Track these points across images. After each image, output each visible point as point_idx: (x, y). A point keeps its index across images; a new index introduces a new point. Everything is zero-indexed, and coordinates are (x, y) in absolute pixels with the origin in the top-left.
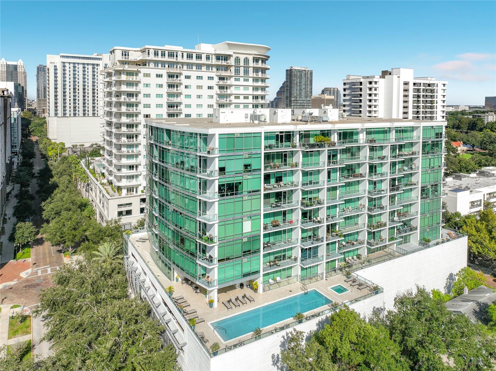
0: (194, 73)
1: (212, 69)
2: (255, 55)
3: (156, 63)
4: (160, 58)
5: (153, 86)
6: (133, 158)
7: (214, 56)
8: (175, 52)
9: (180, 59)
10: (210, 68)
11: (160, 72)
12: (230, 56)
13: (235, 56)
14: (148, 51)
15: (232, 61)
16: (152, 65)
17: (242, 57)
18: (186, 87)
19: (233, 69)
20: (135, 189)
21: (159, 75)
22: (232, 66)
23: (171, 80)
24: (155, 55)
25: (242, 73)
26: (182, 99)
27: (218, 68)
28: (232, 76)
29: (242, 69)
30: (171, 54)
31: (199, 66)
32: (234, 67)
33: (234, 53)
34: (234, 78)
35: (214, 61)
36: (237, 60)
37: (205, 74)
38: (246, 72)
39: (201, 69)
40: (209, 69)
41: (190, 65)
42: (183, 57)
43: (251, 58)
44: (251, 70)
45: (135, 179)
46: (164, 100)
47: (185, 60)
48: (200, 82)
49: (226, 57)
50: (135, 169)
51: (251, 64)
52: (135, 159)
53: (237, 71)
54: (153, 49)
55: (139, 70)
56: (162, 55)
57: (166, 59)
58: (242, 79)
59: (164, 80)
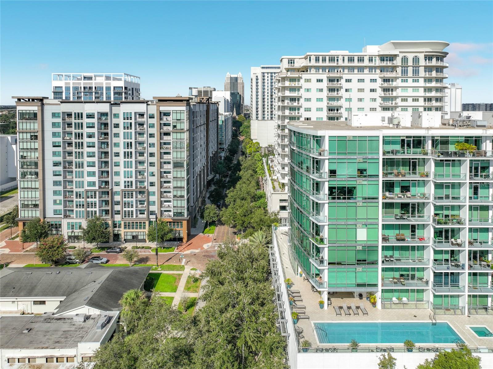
0: (355, 77)
1: (375, 72)
2: (426, 52)
3: (317, 68)
4: (321, 64)
5: (314, 90)
7: (377, 57)
8: (336, 57)
9: (341, 63)
10: (374, 70)
11: (320, 77)
12: (396, 56)
13: (401, 55)
14: (310, 57)
15: (398, 62)
16: (313, 71)
17: (410, 57)
18: (347, 90)
19: (399, 70)
21: (320, 80)
22: (398, 66)
23: (331, 85)
24: (316, 61)
25: (410, 73)
26: (342, 102)
27: (383, 69)
28: (398, 78)
29: (410, 70)
30: (332, 59)
31: (361, 69)
32: (400, 67)
33: (400, 52)
34: (400, 79)
35: (378, 63)
36: (405, 59)
37: (367, 76)
38: (416, 72)
39: (363, 71)
40: (372, 72)
41: (351, 69)
42: (343, 60)
43: (421, 56)
44: (422, 69)
46: (324, 104)
47: (346, 63)
48: (361, 85)
49: (392, 58)
51: (422, 62)
53: (405, 72)
54: (315, 55)
55: (300, 76)
56: (323, 61)
57: (327, 64)
58: (410, 80)
59: (324, 85)
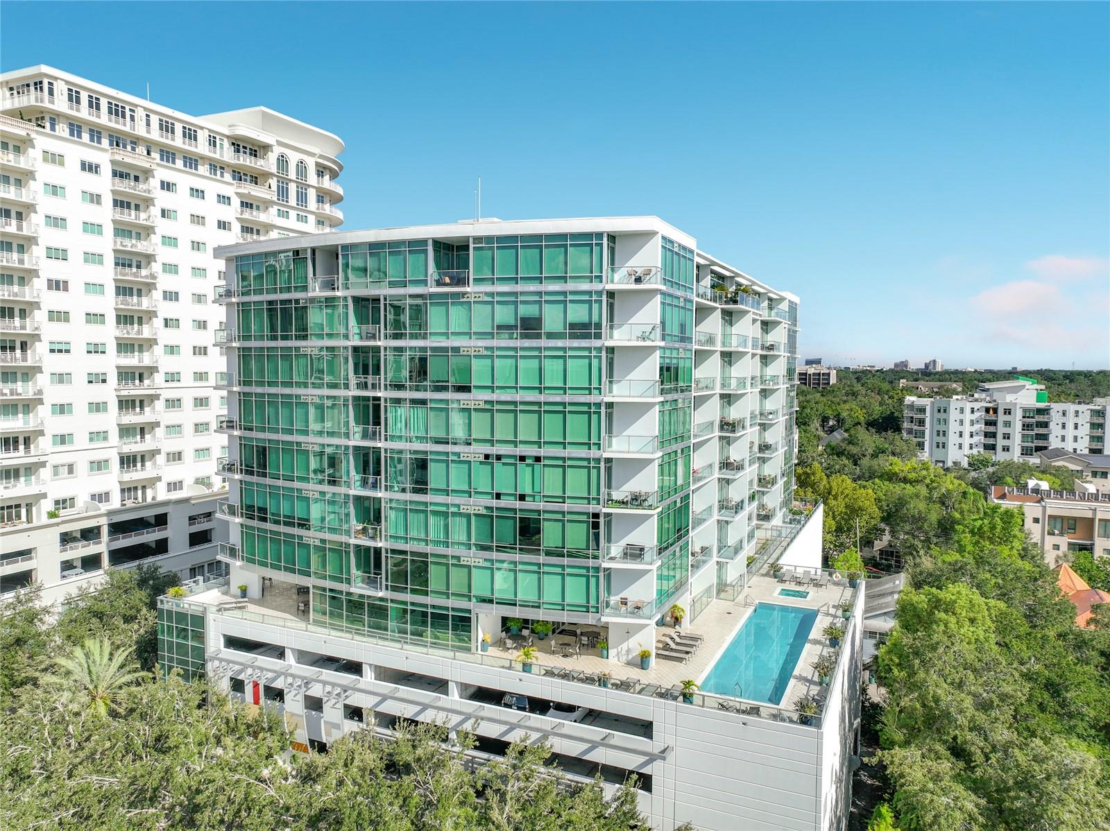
0: (184, 181)
1: (222, 176)
2: (321, 157)
3: (76, 127)
4: (84, 113)
5: (73, 193)
6: (15, 413)
7: (225, 140)
8: (127, 108)
9: (141, 130)
10: (218, 173)
11: (93, 156)
12: (266, 148)
13: (277, 150)
14: (50, 84)
15: (269, 163)
16: (62, 129)
17: (294, 158)
18: (164, 213)
19: (273, 182)
20: (23, 511)
21: (90, 169)
22: (272, 175)
23: (125, 186)
24: (70, 99)
25: (293, 201)
26: (152, 245)
27: (239, 175)
28: (272, 203)
29: (293, 188)
30: (117, 110)
31: (192, 161)
32: (275, 179)
33: (280, 143)
34: (276, 208)
35: (226, 154)
36: (282, 161)
37: (213, 188)
38: (302, 198)
39: (196, 169)
40: (215, 174)
41: (168, 155)
42: (148, 124)
43: (311, 163)
44: (312, 195)
45: (22, 479)
46: (106, 244)
47: (155, 135)
48: (198, 207)
49: (257, 149)
50: (21, 447)
51: (312, 179)
52: (20, 415)
53: (283, 192)
54: (67, 82)
55: (33, 135)
56: (91, 106)
57: (104, 119)
58: (293, 214)
59: (104, 183)
